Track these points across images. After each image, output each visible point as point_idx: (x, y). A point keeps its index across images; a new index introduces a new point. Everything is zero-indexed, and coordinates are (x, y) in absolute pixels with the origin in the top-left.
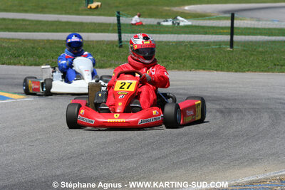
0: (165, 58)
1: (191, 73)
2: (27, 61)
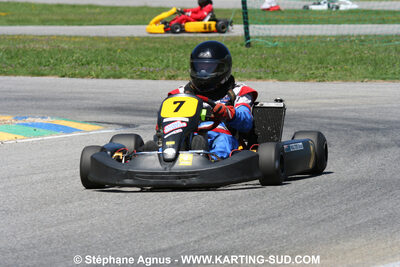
2: (102, 70)
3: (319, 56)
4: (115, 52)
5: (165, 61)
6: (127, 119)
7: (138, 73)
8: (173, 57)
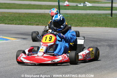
0: (81, 21)
1: (93, 28)
2: (17, 22)
3: (81, 19)
4: (21, 17)
5: (36, 20)
6: (24, 37)
7: (28, 23)
8: (38, 19)
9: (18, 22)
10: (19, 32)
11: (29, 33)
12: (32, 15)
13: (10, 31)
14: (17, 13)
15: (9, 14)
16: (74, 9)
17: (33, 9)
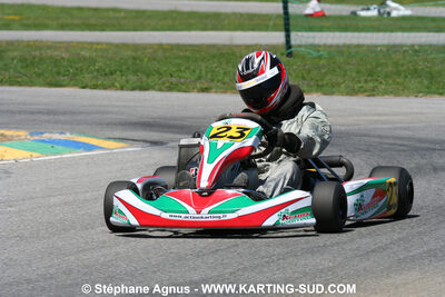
0: (371, 74)
1: (418, 100)
3: (369, 66)
4: (142, 60)
5: (197, 72)
6: (155, 136)
7: (167, 85)
8: (207, 67)
9: (132, 78)
10: (134, 119)
11: (172, 122)
12: (181, 54)
13: (102, 113)
14: (125, 46)
15: (96, 50)
16: (345, 29)
17: (189, 28)
